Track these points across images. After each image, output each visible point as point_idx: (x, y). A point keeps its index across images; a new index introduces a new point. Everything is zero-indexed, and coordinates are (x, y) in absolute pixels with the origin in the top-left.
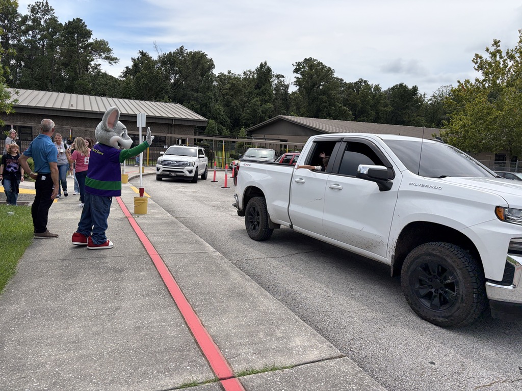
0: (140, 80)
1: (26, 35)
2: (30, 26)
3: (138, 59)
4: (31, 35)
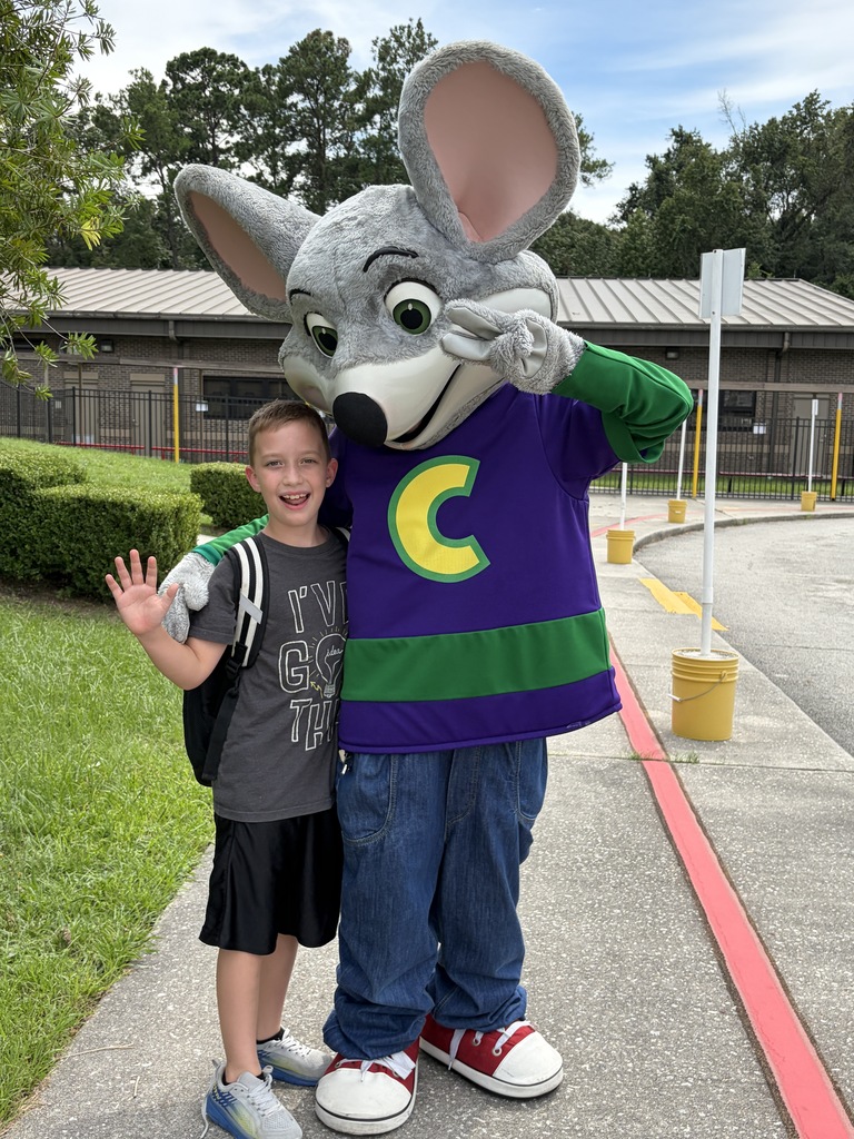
0: (673, 222)
1: (365, 126)
2: (375, 100)
3: (667, 156)
4: (379, 125)
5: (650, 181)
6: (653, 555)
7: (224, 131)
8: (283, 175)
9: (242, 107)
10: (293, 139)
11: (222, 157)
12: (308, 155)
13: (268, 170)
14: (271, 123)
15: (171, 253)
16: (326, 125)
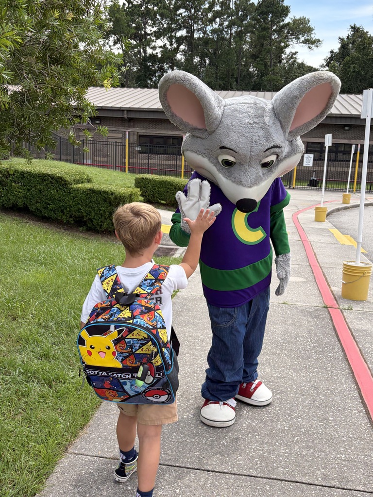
0: (349, 67)
1: (212, 24)
2: (217, 12)
3: (348, 37)
4: (218, 23)
5: (340, 49)
6: (335, 218)
7: (150, 26)
8: (175, 46)
9: (158, 15)
10: (180, 29)
11: (148, 37)
12: (186, 36)
13: (168, 43)
14: (170, 22)
15: (125, 80)
16: (195, 23)
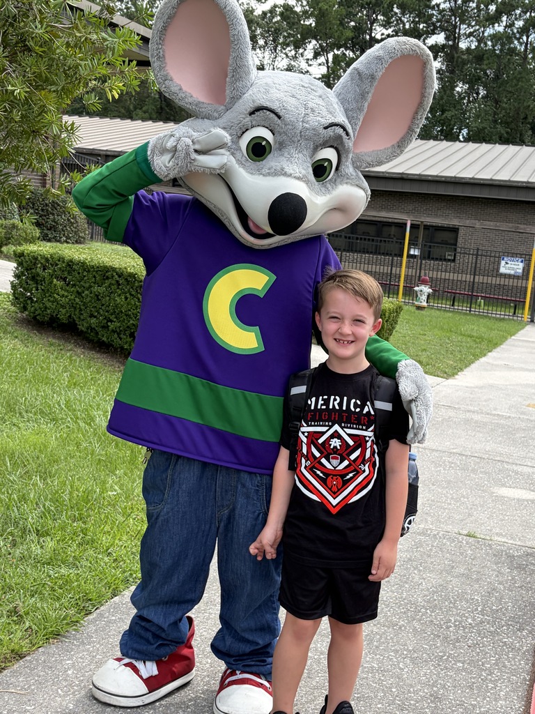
4: (504, 23)
9: (395, 6)
10: (433, 33)
12: (444, 46)
14: (417, 19)
16: (462, 22)
